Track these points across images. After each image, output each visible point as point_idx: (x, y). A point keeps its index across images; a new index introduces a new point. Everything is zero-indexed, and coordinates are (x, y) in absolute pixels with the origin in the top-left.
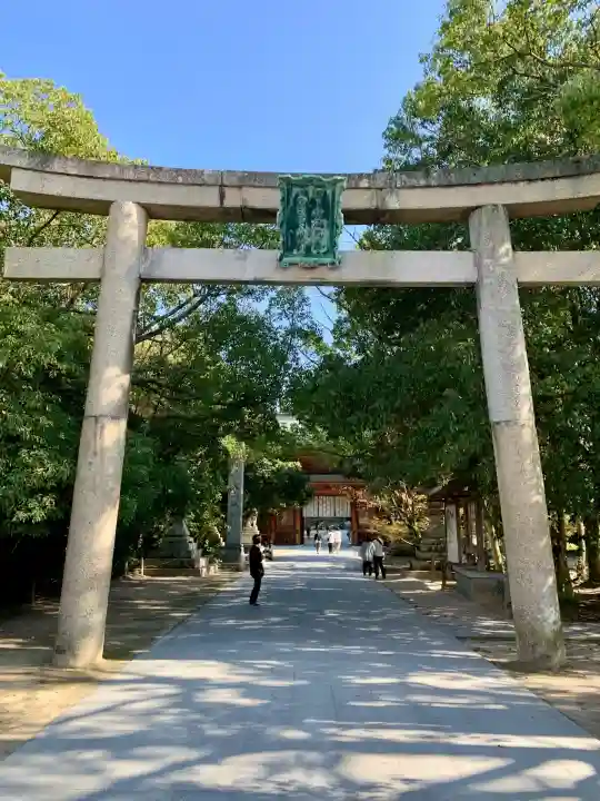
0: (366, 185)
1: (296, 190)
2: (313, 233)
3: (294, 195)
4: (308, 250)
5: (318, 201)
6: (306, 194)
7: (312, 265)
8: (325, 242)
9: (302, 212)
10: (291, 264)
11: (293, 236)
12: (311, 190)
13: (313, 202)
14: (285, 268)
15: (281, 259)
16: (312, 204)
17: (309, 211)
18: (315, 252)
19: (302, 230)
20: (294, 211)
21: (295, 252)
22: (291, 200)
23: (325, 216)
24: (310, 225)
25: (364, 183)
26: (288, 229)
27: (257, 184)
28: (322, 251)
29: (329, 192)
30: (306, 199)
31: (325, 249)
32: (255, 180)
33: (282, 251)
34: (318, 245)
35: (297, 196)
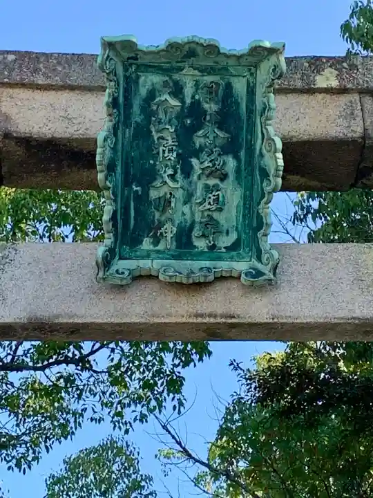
0: (334, 83)
1: (149, 81)
2: (199, 192)
3: (143, 92)
4: (184, 240)
5: (211, 107)
6: (177, 91)
7: (199, 277)
8: (230, 217)
9: (166, 138)
10: (140, 278)
11: (142, 199)
12: (188, 79)
13: (195, 112)
14: (120, 288)
15: (106, 262)
16: (193, 116)
17: (185, 136)
18: (201, 244)
19: (166, 186)
20: (143, 133)
21: (147, 244)
22: (136, 109)
23: (231, 148)
24: (187, 171)
25: (328, 79)
26: (127, 183)
27: (41, 80)
28: (225, 241)
29: (240, 86)
30: (174, 102)
31: (233, 237)
32: (36, 71)
33: (109, 241)
34: (210, 226)
35: (152, 94)
